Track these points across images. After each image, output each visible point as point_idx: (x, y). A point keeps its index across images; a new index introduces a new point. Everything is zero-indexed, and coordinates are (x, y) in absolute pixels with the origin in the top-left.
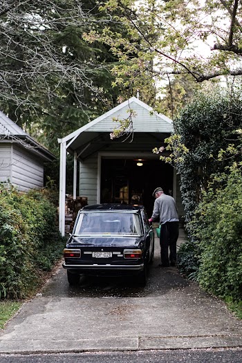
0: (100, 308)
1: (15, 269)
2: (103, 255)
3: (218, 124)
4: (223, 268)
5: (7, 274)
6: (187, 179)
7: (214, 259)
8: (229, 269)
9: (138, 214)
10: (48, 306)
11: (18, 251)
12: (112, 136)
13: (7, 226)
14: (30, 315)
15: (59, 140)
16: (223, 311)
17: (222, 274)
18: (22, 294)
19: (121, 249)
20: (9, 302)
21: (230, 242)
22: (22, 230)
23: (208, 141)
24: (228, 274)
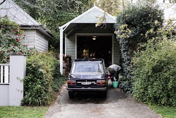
0: (88, 109)
1: (45, 91)
2: (86, 83)
3: (141, 19)
4: (146, 89)
5: (41, 93)
6: (125, 46)
7: (141, 85)
8: (149, 89)
9: (102, 63)
10: (62, 109)
11: (46, 82)
12: (96, 25)
13: (41, 70)
14: (54, 113)
15: (59, 27)
16: (147, 109)
17: (146, 92)
18: (49, 103)
19: (95, 80)
20: (42, 107)
21: (149, 76)
22: (47, 72)
23: (136, 27)
24: (149, 91)
